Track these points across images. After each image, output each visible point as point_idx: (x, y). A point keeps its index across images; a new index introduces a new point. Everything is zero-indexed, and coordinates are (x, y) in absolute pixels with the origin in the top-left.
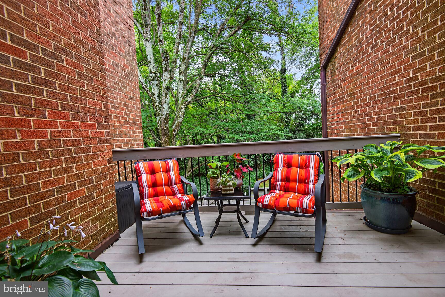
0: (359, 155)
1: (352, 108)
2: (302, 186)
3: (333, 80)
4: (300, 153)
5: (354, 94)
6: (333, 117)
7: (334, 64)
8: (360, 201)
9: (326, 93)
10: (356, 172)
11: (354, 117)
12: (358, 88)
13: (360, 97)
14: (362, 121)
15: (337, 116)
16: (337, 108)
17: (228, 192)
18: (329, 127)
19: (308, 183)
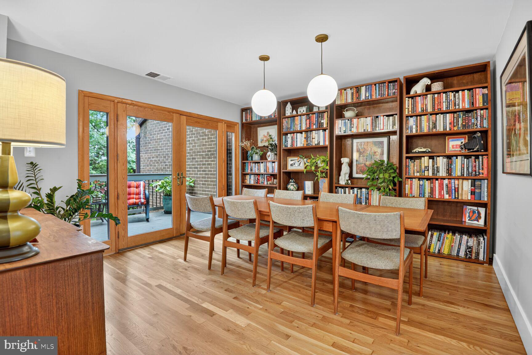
0: (163, 181)
1: (157, 157)
2: (137, 196)
3: (146, 137)
4: (135, 181)
5: (158, 150)
6: (144, 161)
7: (146, 128)
8: (162, 205)
9: (139, 144)
10: (161, 188)
11: (158, 163)
12: (160, 147)
13: (161, 152)
14: (162, 165)
15: (148, 161)
16: (148, 156)
17: (98, 201)
18: (141, 167)
19: (140, 195)
